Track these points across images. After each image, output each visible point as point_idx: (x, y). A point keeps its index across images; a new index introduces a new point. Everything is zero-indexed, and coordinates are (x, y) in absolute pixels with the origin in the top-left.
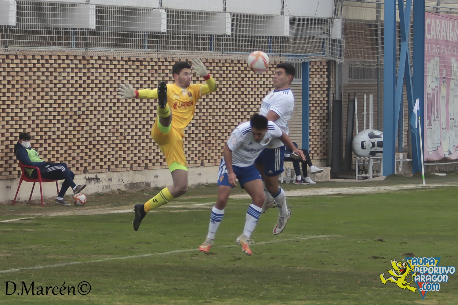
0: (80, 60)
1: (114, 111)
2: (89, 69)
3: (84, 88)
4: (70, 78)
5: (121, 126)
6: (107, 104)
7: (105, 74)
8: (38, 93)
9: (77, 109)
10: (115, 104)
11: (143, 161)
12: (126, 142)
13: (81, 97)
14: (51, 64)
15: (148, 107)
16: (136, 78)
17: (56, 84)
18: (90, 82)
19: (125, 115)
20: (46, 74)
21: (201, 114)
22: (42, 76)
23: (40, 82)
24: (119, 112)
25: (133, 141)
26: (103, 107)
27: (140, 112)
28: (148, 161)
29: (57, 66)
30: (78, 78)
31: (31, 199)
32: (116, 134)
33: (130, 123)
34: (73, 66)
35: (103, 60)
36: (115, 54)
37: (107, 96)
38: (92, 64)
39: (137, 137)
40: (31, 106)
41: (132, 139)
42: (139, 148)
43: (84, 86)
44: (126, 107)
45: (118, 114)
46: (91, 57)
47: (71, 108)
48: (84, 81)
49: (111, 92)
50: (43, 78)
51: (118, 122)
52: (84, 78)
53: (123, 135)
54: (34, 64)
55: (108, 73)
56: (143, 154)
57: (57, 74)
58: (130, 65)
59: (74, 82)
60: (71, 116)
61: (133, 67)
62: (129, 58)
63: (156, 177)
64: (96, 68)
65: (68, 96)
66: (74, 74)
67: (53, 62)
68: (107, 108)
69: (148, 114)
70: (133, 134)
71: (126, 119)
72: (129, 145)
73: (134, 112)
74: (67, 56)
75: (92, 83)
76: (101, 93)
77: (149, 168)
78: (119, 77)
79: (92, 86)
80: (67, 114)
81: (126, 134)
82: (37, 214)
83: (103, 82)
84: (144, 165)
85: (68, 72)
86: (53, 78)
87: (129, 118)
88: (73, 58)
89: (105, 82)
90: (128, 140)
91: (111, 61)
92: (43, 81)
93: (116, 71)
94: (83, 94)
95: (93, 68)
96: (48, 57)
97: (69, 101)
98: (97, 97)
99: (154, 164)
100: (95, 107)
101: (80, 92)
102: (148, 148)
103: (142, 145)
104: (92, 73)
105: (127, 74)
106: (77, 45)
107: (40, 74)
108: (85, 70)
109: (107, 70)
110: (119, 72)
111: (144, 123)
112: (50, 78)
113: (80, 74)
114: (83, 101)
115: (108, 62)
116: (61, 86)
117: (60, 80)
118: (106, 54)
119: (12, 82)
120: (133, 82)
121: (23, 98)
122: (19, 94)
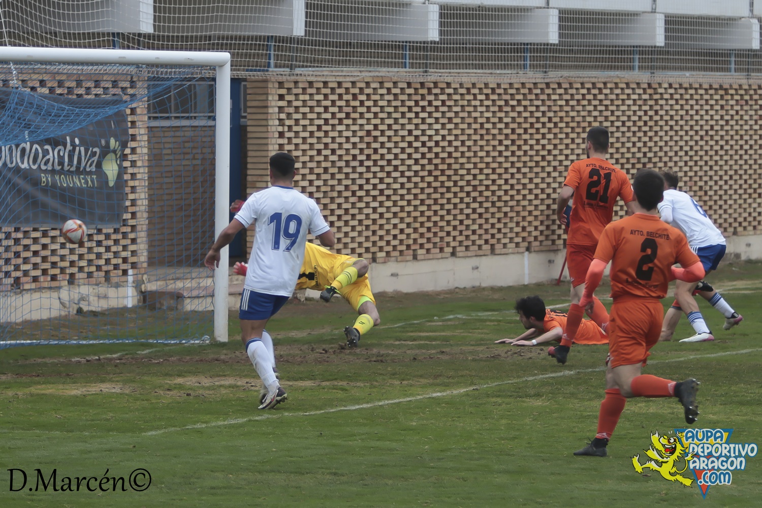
0: (644, 89)
1: (691, 157)
2: (656, 100)
3: (651, 127)
4: (631, 113)
5: (701, 177)
7: (678, 107)
9: (640, 155)
10: (691, 147)
11: (730, 224)
12: (707, 198)
13: (647, 139)
14: (606, 95)
15: (736, 151)
16: (721, 112)
17: (612, 122)
18: (657, 118)
19: (706, 162)
20: (599, 108)
22: (594, 111)
24: (697, 158)
25: (717, 198)
26: (676, 152)
27: (725, 158)
28: (737, 225)
29: (614, 97)
30: (642, 113)
33: (712, 173)
34: (636, 97)
35: (676, 89)
36: (691, 80)
37: (681, 136)
38: (661, 94)
39: (722, 193)
41: (715, 195)
43: (651, 123)
44: (706, 151)
45: (696, 162)
46: (660, 84)
47: (634, 153)
48: (651, 117)
49: (687, 131)
50: (596, 113)
51: (696, 172)
52: (651, 113)
54: (583, 95)
55: (682, 105)
56: (730, 215)
57: (614, 108)
58: (711, 95)
59: (636, 118)
60: (633, 164)
61: (716, 97)
62: (711, 86)
63: (749, 245)
64: (667, 100)
65: (629, 138)
66: (636, 108)
67: (608, 91)
68: (682, 153)
69: (736, 161)
70: (717, 188)
71: (707, 168)
72: (712, 203)
73: (717, 158)
74: (627, 84)
75: (661, 119)
76: (672, 133)
77: (739, 234)
78: (697, 111)
79: (661, 123)
80: (628, 162)
81: (708, 188)
83: (676, 118)
85: (629, 106)
86: (609, 113)
87: (711, 167)
88: (634, 86)
89: (678, 118)
90: (710, 196)
91: (686, 89)
92: (595, 117)
93: (692, 102)
94: (650, 134)
95: (662, 99)
96: (602, 86)
97: (630, 145)
98: (668, 138)
99: (745, 228)
100: (666, 152)
101: (645, 132)
102: (736, 206)
103: (729, 202)
104: (661, 106)
105: (708, 107)
106: (640, 68)
107: (591, 108)
108: (652, 103)
109: (681, 102)
110: (697, 104)
111: (732, 172)
112: (605, 113)
113: (644, 108)
114: (649, 144)
115: (682, 91)
116: (619, 124)
117: (618, 117)
118: (679, 80)
119: (554, 120)
120: (716, 117)
121: (569, 141)
122: (563, 136)
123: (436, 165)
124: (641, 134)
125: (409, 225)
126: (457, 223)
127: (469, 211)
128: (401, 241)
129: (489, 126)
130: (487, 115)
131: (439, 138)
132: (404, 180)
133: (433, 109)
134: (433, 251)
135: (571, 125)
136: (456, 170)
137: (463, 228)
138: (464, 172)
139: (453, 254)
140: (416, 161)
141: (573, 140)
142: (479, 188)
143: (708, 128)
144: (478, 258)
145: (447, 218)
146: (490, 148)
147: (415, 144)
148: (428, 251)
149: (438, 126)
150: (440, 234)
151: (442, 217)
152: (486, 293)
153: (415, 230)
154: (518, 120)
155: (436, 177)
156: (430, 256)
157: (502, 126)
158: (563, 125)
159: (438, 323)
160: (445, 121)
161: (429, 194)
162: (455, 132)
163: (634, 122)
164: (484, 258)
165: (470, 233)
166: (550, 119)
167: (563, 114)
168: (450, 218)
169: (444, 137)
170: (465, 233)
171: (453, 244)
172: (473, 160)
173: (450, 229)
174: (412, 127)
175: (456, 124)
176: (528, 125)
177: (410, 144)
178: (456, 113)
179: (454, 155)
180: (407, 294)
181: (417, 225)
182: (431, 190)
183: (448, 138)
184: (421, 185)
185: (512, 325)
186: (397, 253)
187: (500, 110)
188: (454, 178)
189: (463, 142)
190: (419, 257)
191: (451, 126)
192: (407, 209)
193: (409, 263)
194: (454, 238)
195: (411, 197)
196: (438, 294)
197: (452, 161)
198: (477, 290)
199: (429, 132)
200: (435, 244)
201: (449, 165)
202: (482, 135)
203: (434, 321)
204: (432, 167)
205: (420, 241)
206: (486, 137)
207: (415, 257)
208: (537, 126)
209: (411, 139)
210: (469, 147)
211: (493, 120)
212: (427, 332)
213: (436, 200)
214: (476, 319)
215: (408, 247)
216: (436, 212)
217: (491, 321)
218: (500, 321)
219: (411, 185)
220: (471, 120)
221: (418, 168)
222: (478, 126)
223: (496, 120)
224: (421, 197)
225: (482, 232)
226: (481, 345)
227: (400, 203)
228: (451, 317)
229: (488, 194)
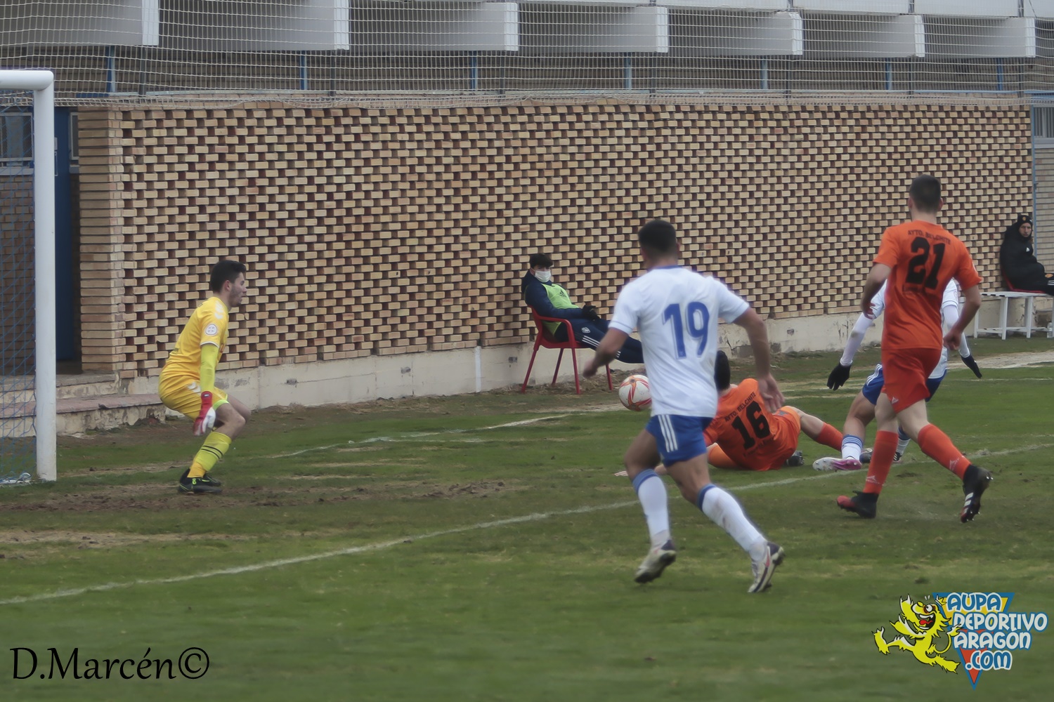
0: (641, 114)
1: (708, 208)
2: (658, 129)
3: (651, 167)
4: (623, 148)
5: (722, 237)
6: (694, 195)
7: (689, 139)
8: (565, 177)
9: (637, 207)
10: (709, 194)
11: (765, 302)
12: (732, 266)
13: (645, 184)
14: (587, 122)
15: (772, 199)
16: (749, 145)
17: (596, 161)
18: (660, 154)
19: (730, 215)
20: (578, 141)
21: (873, 210)
22: (570, 145)
23: (567, 157)
24: (717, 210)
25: (745, 266)
26: (687, 202)
27: (757, 209)
28: (774, 303)
29: (598, 125)
30: (638, 148)
31: (557, 382)
32: (714, 253)
33: (738, 231)
34: (629, 125)
35: (685, 113)
36: (708, 100)
37: (694, 180)
38: (665, 120)
39: (753, 258)
40: (551, 203)
41: (743, 261)
42: (757, 279)
43: (650, 162)
44: (730, 200)
45: (715, 215)
46: (663, 106)
47: (627, 205)
48: (651, 153)
49: (701, 173)
50: (573, 149)
51: (715, 230)
52: (650, 148)
53: (727, 254)
54: (555, 123)
55: (694, 136)
56: (764, 289)
57: (598, 141)
58: (736, 121)
59: (630, 155)
60: (627, 220)
61: (742, 124)
62: (734, 108)
63: (791, 332)
64: (673, 128)
65: (620, 183)
66: (630, 141)
67: (590, 118)
68: (695, 204)
69: (772, 213)
70: (745, 251)
71: (732, 224)
72: (739, 273)
73: (746, 209)
74: (617, 107)
75: (666, 156)
76: (681, 175)
77: (777, 316)
78: (716, 144)
79: (665, 161)
80: (619, 218)
81: (732, 252)
82: (570, 410)
83: (686, 154)
84: (767, 310)
85: (619, 138)
86: (592, 149)
87: (737, 222)
88: (627, 110)
89: (690, 154)
90: (736, 264)
91: (700, 113)
92: (572, 154)
93: (709, 131)
94: (649, 177)
95: (665, 127)
96: (580, 110)
97: (622, 193)
98: (675, 183)
99: (785, 307)
101: (643, 175)
102: (773, 277)
103: (764, 272)
104: (665, 137)
106: (635, 84)
107: (566, 142)
108: (652, 133)
109: (693, 132)
110: (715, 134)
111: (766, 230)
112: (586, 149)
113: (641, 140)
114: (649, 192)
115: (695, 116)
116: (606, 163)
117: (604, 153)
118: (690, 100)
119: (515, 159)
120: (743, 152)
121: (535, 189)
122: (528, 182)
123: (348, 226)
124: (637, 178)
125: (310, 311)
126: (379, 307)
127: (396, 290)
128: (301, 334)
129: (423, 169)
130: (419, 153)
131: (352, 187)
132: (304, 248)
133: (342, 147)
134: (346, 347)
135: (539, 166)
136: (376, 233)
137: (388, 314)
138: (387, 235)
139: (374, 351)
140: (320, 220)
141: (541, 187)
142: (410, 258)
143: (732, 167)
144: (410, 356)
145: (365, 300)
146: (425, 201)
147: (318, 197)
148: (339, 347)
149: (350, 171)
150: (356, 323)
151: (358, 299)
152: (421, 405)
153: (320, 318)
154: (463, 160)
155: (348, 243)
156: (342, 355)
157: (441, 169)
158: (527, 166)
159: (353, 450)
160: (360, 163)
161: (338, 267)
162: (374, 179)
163: (628, 160)
164: (418, 356)
165: (397, 321)
166: (508, 158)
167: (527, 151)
168: (369, 300)
169: (358, 185)
170: (390, 321)
171: (373, 337)
172: (401, 218)
173: (369, 315)
174: (313, 172)
175: (376, 167)
176: (477, 168)
177: (311, 197)
178: (376, 151)
179: (374, 211)
180: (309, 409)
181: (323, 311)
182: (342, 262)
183: (365, 187)
184: (327, 254)
185: (459, 450)
186: (294, 352)
187: (438, 147)
188: (374, 244)
189: (386, 192)
190: (326, 357)
191: (369, 170)
192: (308, 288)
193: (312, 365)
194: (375, 328)
195: (314, 272)
196: (354, 407)
197: (371, 219)
198: (409, 401)
199: (337, 180)
200: (348, 337)
201: (367, 225)
202: (412, 183)
203: (349, 447)
204: (342, 229)
205: (327, 334)
206: (418, 186)
207: (320, 357)
208: (490, 168)
209: (313, 189)
210: (394, 199)
211: (427, 161)
212: (338, 461)
213: (348, 275)
214: (407, 443)
215: (311, 342)
216: (348, 292)
217: (429, 444)
218: (441, 445)
219: (313, 255)
220: (397, 162)
221: (322, 230)
222: (407, 170)
223: (432, 161)
224: (327, 271)
225: (414, 319)
226: (415, 479)
227: (298, 281)
228: (373, 440)
229: (423, 265)
